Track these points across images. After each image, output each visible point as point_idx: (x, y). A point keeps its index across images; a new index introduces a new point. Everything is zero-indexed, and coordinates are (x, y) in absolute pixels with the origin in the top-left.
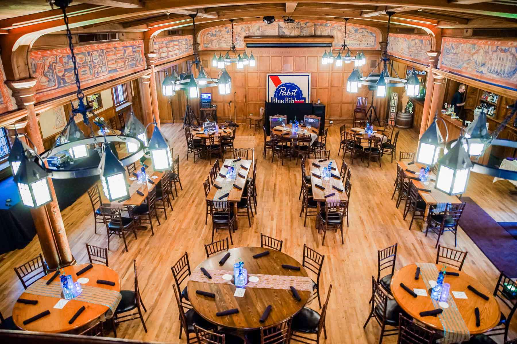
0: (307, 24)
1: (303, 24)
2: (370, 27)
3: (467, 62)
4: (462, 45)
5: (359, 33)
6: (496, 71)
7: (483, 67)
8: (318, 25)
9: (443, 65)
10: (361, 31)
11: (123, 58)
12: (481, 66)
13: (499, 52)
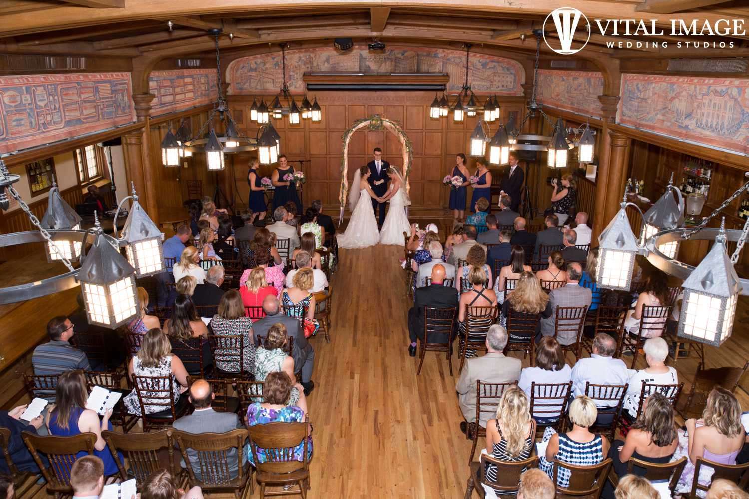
0: (406, 54)
1: (398, 54)
2: (506, 60)
3: (663, 112)
4: (653, 85)
5: (490, 68)
6: (709, 125)
7: (688, 119)
8: (424, 56)
9: (624, 118)
10: (491, 65)
11: (94, 101)
12: (685, 118)
13: (712, 96)
